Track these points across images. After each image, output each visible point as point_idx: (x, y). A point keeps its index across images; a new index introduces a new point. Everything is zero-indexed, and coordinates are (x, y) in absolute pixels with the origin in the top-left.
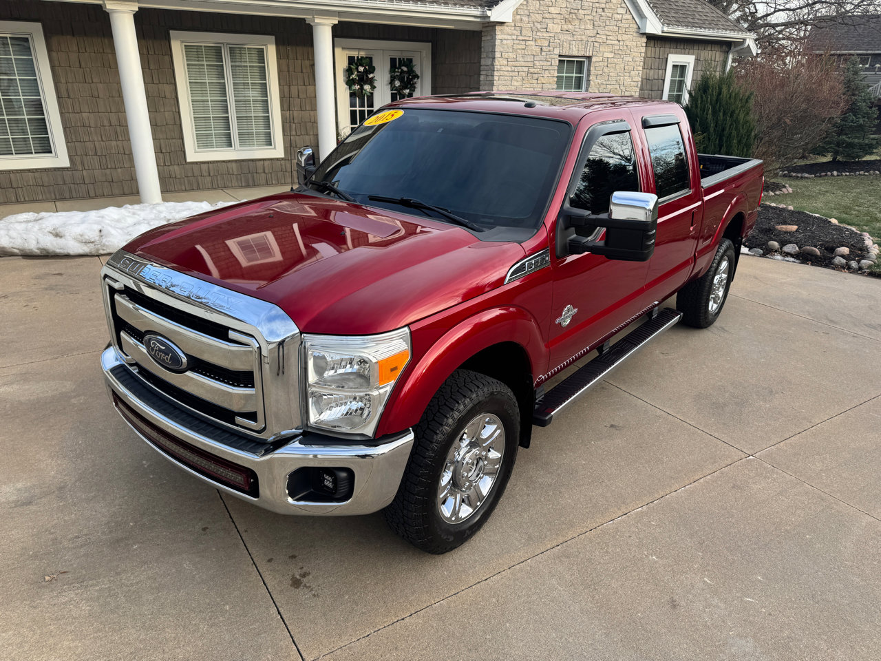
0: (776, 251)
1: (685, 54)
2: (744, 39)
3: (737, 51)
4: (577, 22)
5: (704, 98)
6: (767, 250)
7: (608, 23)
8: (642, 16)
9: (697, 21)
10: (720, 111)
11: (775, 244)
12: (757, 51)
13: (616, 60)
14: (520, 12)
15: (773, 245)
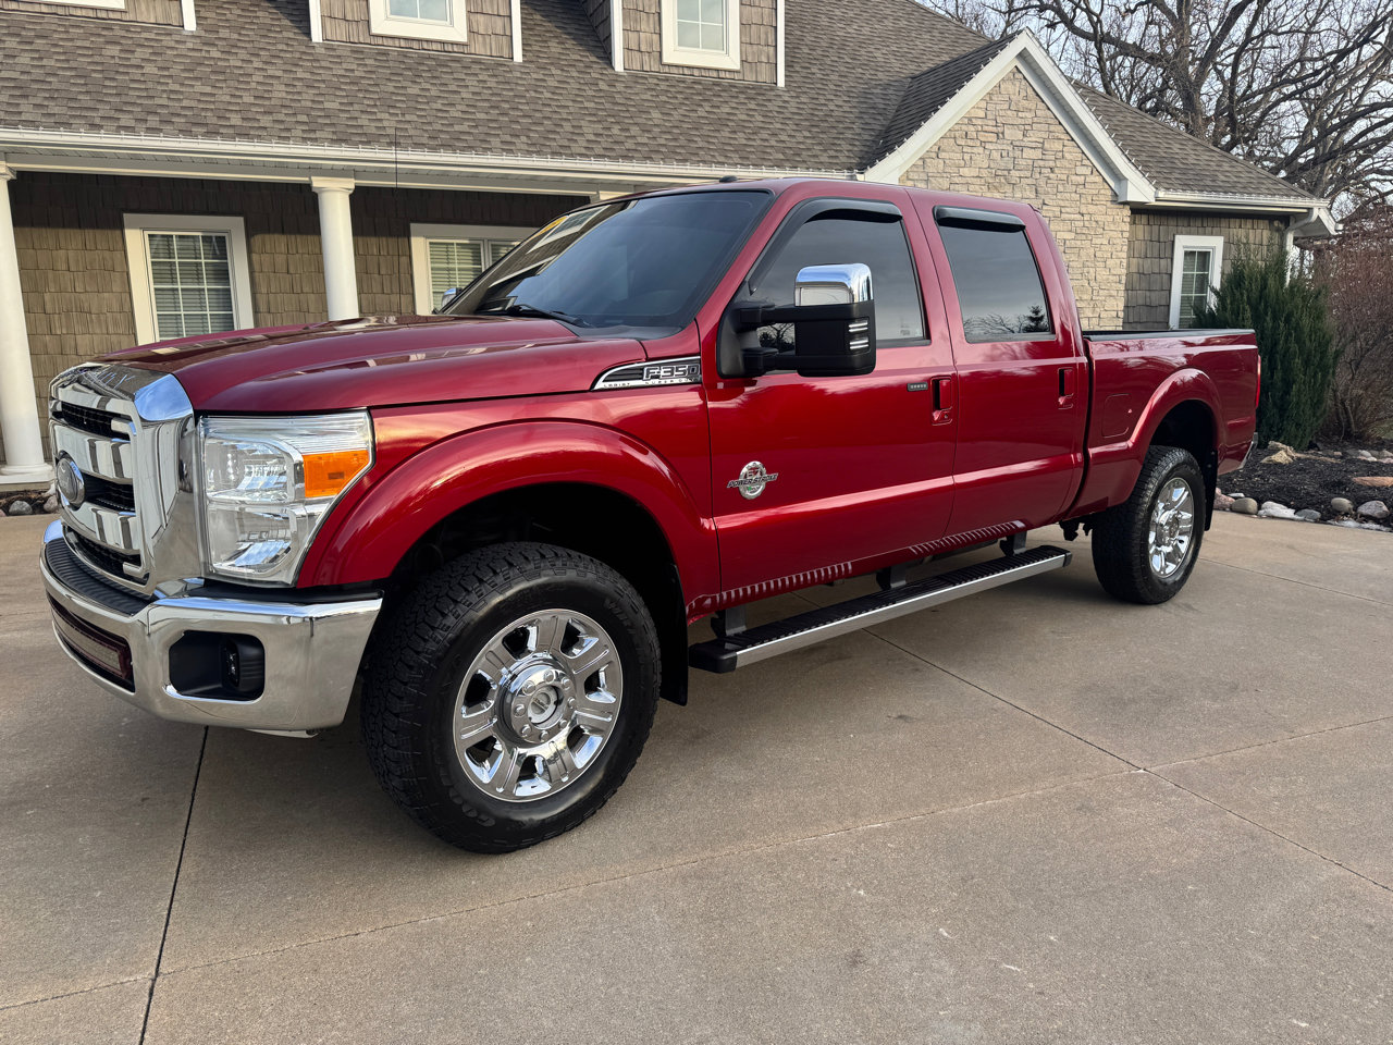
0: (1346, 514)
1: (1204, 234)
2: (1310, 209)
3: (1299, 228)
4: (1008, 189)
5: (1238, 294)
6: (1329, 512)
7: (1061, 188)
8: (1119, 177)
9: (1221, 184)
10: (1267, 314)
11: (1345, 502)
12: (1336, 227)
13: (1079, 242)
14: (912, 175)
15: (1341, 504)
